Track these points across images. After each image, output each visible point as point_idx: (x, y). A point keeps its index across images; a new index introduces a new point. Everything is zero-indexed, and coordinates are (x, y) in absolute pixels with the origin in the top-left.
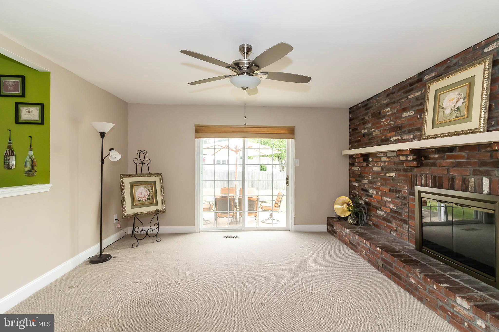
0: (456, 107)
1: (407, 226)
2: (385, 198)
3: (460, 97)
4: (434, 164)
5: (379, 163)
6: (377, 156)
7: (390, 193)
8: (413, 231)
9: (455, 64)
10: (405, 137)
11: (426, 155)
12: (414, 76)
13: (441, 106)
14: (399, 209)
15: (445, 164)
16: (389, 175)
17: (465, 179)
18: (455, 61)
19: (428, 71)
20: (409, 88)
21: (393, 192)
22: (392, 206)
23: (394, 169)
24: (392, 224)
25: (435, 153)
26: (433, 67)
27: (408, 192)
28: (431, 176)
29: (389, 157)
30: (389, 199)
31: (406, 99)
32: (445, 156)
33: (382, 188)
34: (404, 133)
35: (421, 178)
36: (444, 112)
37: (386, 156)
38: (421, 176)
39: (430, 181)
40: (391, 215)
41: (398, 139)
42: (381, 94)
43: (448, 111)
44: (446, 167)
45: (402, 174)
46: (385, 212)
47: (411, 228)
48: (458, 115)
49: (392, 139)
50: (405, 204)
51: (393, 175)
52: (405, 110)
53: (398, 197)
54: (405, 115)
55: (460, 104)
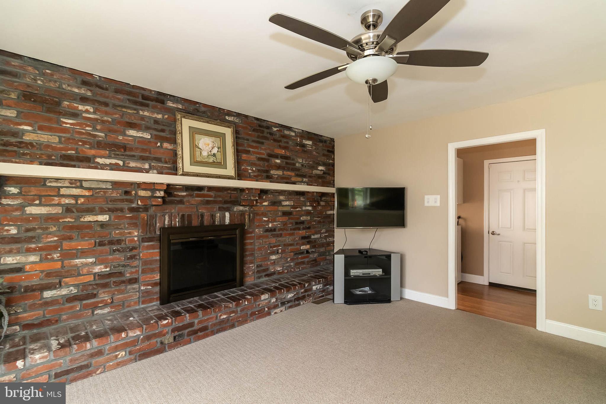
0: (212, 153)
1: (136, 286)
2: (76, 260)
3: (214, 145)
4: (181, 202)
5: (53, 200)
6: (46, 185)
7: (95, 248)
8: (148, 287)
9: (204, 112)
10: (132, 164)
11: (171, 191)
12: (151, 91)
13: (197, 146)
14: (117, 269)
15: (193, 202)
16: (89, 218)
17: (212, 215)
18: (203, 109)
19: (172, 98)
20: (140, 99)
21: (104, 245)
22: (97, 269)
23: (107, 209)
24: (98, 297)
25: (183, 190)
26: (179, 99)
27: (138, 239)
28: (178, 215)
29: (89, 189)
30: (88, 260)
31: (135, 112)
32: (194, 194)
33: (66, 245)
34: (132, 157)
35: (163, 218)
36: (201, 152)
37: (81, 187)
38: (164, 216)
39: (177, 220)
40: (96, 284)
41: (117, 164)
43: (205, 154)
44: (194, 204)
45: (127, 215)
46: (76, 286)
47: (144, 285)
48: (215, 161)
49: (98, 160)
50: (132, 257)
51: (103, 218)
52: (132, 126)
53: (118, 250)
54: (132, 132)
55: (215, 151)
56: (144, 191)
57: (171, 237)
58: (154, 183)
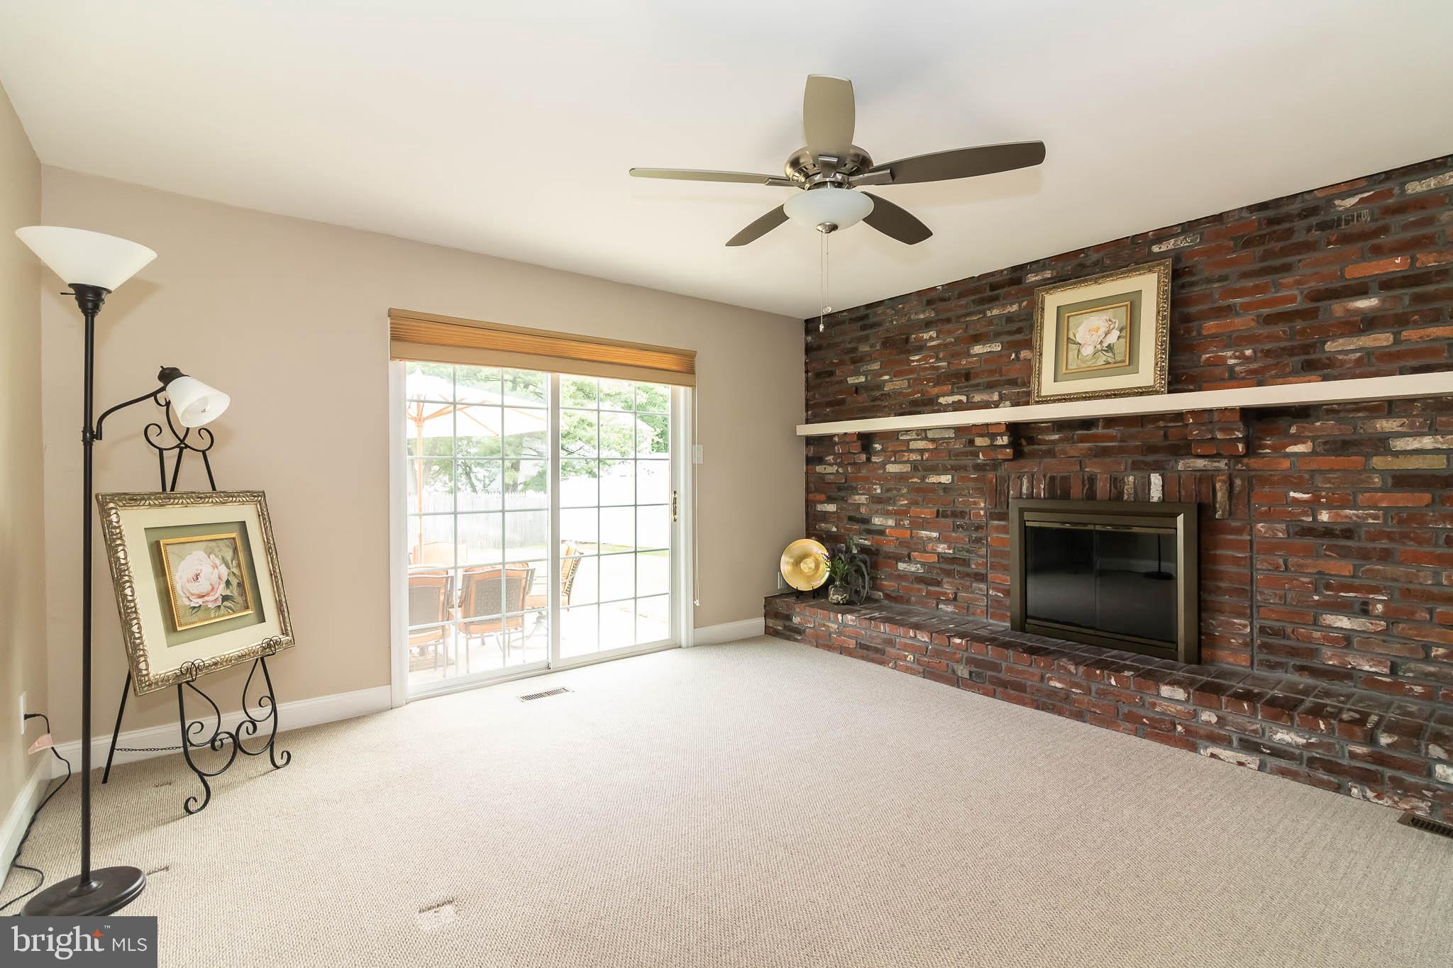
0: (1105, 344)
1: (983, 586)
2: (922, 532)
3: (1112, 327)
4: (1051, 453)
5: (904, 455)
6: (898, 439)
7: (938, 519)
8: (999, 594)
9: (1096, 264)
10: (977, 398)
11: (1032, 435)
12: (1002, 271)
13: (1072, 340)
14: (961, 553)
15: (1073, 453)
16: (933, 479)
17: (1116, 479)
18: (1095, 257)
19: (1034, 266)
20: (988, 293)
21: (945, 515)
22: (942, 548)
23: (950, 467)
24: (942, 587)
25: (1053, 431)
26: (1047, 261)
27: (986, 513)
28: (1044, 477)
29: (933, 440)
30: (932, 533)
31: (981, 316)
32: (1075, 436)
33: (914, 510)
34: (977, 388)
35: (1019, 482)
36: (1079, 351)
37: (926, 438)
38: (1020, 478)
39: (1043, 487)
40: (941, 569)
41: (960, 401)
42: (909, 297)
43: (1087, 351)
44: (1075, 457)
45: (972, 476)
46: (923, 564)
47: (994, 589)
48: (1110, 360)
49: (942, 400)
50: (978, 540)
51: (946, 479)
52: (977, 339)
53: (961, 526)
54: (978, 349)
55: (1113, 338)
56: (981, 438)
57: (1027, 516)
58: (987, 424)
